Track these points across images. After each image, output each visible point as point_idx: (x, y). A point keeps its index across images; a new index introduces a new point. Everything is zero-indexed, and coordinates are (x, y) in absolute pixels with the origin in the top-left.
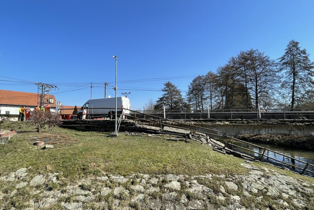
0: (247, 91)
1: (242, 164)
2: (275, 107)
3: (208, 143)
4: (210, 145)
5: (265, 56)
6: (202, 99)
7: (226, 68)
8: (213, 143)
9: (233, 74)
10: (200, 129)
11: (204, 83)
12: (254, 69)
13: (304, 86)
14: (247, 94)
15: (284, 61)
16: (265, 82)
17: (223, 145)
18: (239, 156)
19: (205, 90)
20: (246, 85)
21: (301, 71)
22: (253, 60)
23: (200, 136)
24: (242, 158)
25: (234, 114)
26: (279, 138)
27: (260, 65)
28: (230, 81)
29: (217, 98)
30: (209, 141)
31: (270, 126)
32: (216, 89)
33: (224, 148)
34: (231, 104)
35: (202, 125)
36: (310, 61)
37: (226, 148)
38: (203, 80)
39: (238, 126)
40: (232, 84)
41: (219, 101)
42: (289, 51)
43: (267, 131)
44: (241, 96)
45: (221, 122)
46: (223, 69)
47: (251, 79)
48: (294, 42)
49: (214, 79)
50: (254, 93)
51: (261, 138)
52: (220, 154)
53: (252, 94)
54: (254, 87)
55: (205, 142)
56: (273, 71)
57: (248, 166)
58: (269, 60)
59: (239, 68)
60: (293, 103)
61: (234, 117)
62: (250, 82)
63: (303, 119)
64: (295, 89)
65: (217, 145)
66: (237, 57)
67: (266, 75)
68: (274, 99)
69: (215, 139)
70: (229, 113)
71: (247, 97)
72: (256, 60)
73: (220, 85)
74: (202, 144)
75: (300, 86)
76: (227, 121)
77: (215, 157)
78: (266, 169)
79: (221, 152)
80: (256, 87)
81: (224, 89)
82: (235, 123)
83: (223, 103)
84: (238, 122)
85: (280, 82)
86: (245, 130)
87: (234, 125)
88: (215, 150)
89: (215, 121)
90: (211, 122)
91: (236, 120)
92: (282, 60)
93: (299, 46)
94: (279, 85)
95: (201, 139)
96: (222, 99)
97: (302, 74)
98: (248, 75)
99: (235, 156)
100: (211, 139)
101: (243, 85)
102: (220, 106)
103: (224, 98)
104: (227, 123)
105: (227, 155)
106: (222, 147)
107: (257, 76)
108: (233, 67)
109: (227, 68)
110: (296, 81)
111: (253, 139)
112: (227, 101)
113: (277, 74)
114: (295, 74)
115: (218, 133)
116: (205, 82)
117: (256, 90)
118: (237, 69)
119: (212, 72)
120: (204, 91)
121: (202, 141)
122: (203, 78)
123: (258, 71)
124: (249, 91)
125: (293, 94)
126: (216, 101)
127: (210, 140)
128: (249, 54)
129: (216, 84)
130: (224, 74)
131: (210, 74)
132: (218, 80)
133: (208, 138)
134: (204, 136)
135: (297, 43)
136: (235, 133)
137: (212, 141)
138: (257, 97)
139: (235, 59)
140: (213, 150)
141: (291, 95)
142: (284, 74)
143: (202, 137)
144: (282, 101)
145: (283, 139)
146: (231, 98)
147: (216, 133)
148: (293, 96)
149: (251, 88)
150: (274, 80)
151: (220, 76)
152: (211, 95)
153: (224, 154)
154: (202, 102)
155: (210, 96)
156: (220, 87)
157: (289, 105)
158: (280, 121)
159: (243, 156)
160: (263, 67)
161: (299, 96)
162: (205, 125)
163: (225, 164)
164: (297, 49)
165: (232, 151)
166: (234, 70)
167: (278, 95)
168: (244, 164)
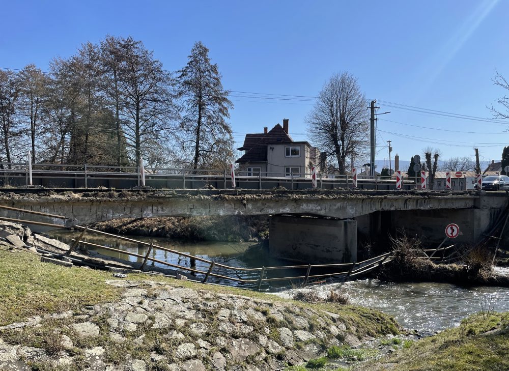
0: (118, 127)
1: (108, 282)
2: (169, 166)
3: (27, 245)
4: (33, 249)
5: (154, 59)
6: (6, 132)
7: (73, 65)
8: (40, 245)
9: (89, 85)
10: (6, 212)
11: (14, 91)
12: (134, 81)
13: (212, 131)
14: (119, 135)
15: (185, 78)
16: (154, 113)
17: (66, 247)
18: (101, 267)
19: (17, 111)
20: (117, 114)
21: (209, 102)
22: (133, 61)
23: (7, 229)
24: (107, 269)
25: (92, 176)
26: (173, 223)
27: (145, 76)
28: (83, 100)
29: (49, 135)
30: (30, 240)
31: (161, 200)
32: (47, 112)
33: (69, 252)
34: (84, 152)
35: (13, 203)
36: (222, 87)
37: (73, 253)
38: (12, 84)
39: (100, 202)
40: (86, 106)
41: (54, 143)
42: (194, 62)
43: (155, 211)
44: (106, 138)
45: (63, 194)
46: (65, 65)
47: (127, 103)
48: (201, 47)
49: (42, 86)
50: (133, 133)
51: (143, 226)
52: (60, 268)
53: (129, 133)
54: (132, 120)
55: (20, 243)
56: (167, 94)
57: (120, 283)
58: (162, 69)
59: (104, 72)
60: (196, 159)
61: (92, 183)
62: (125, 109)
63: (210, 188)
64: (201, 134)
65: (51, 249)
66: (100, 46)
67: (155, 100)
68: (168, 149)
69: (46, 236)
70: (82, 173)
71: (119, 140)
72: (137, 64)
73: (59, 105)
74: (11, 249)
75: (207, 130)
76: (75, 192)
77: (48, 277)
78: (152, 283)
79: (62, 264)
80: (137, 122)
81: (67, 115)
82: (95, 195)
83: (63, 148)
84: (100, 193)
85: (179, 117)
86: (115, 210)
87: (92, 201)
88: (48, 261)
89: (48, 191)
90: (36, 195)
91: (98, 190)
92: (183, 75)
93: (209, 55)
94: (177, 123)
95: (9, 237)
96: (63, 138)
97: (211, 108)
98: (121, 93)
99: (93, 268)
100: (37, 236)
101: (111, 112)
102: (56, 155)
103: (68, 137)
104: (77, 196)
105: (74, 267)
106: (62, 252)
107: (139, 96)
108: (89, 67)
110: (203, 120)
111: (129, 229)
112: (74, 145)
113: (174, 100)
114: (201, 107)
115: (55, 220)
116: (18, 91)
117: (138, 127)
118: (98, 73)
119: (37, 68)
120: (12, 111)
121: (11, 243)
122: (11, 78)
123: (141, 88)
124: (124, 127)
125: (197, 143)
126: (46, 144)
127: (35, 238)
128: (124, 46)
129: (45, 101)
130: (68, 79)
131: (31, 72)
132: (52, 91)
133: (29, 232)
134: (18, 229)
135: (206, 50)
136: (94, 217)
137: (38, 240)
138: (138, 143)
139: (95, 50)
140: (43, 260)
141: (194, 144)
142: (186, 104)
143: (12, 231)
144: (181, 155)
145: (180, 225)
146: (83, 138)
147: (49, 219)
148: (197, 147)
149: (126, 123)
150: (169, 112)
151: (59, 83)
152: (33, 126)
153: (70, 266)
154: (6, 142)
155: (29, 126)
156: (57, 108)
157: (191, 164)
158: (176, 191)
159: (109, 265)
160: (151, 81)
161: (206, 147)
162: (19, 201)
163: (73, 287)
164: (206, 61)
165: (86, 257)
166: (92, 75)
167: (174, 142)
168: (111, 281)
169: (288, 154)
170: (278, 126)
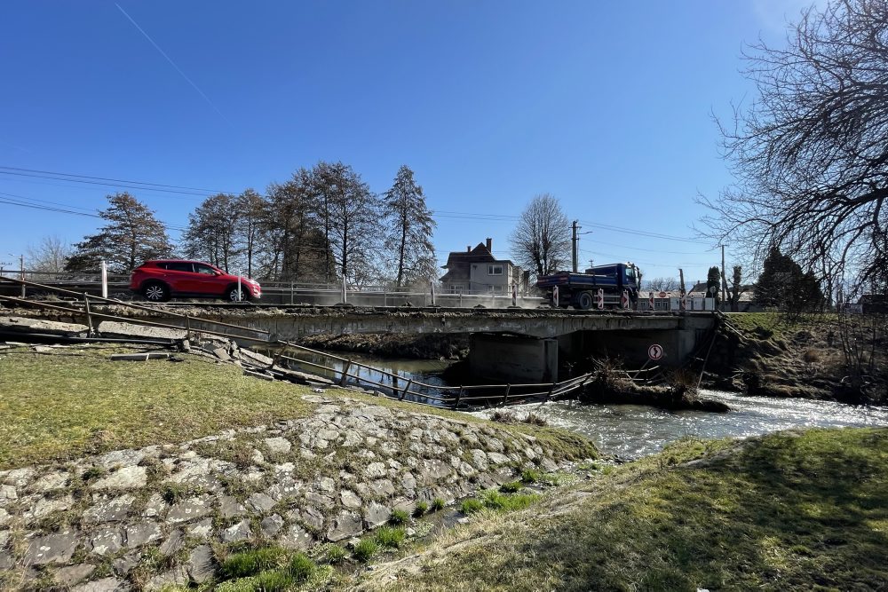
0: (327, 246)
1: (303, 398)
2: (374, 283)
3: (233, 358)
4: (238, 362)
5: (361, 182)
6: (226, 251)
7: (288, 189)
8: (245, 359)
9: (302, 207)
10: (215, 326)
11: (234, 213)
12: (342, 203)
13: (416, 250)
14: (327, 253)
15: (390, 200)
16: (361, 234)
17: (269, 361)
18: (301, 381)
19: (236, 231)
20: (327, 234)
21: (414, 222)
22: (342, 184)
23: (215, 343)
24: (308, 384)
25: (298, 292)
26: (376, 339)
27: (352, 197)
28: (296, 221)
29: (263, 254)
30: (236, 354)
31: (360, 317)
32: (263, 232)
33: (270, 368)
34: (295, 270)
35: (221, 318)
36: (425, 208)
37: (275, 367)
38: (233, 207)
39: (302, 317)
40: (298, 227)
41: (268, 262)
42: (399, 184)
43: (355, 328)
44: (315, 256)
45: (268, 310)
46: (280, 189)
47: (336, 224)
48: (406, 170)
49: (259, 209)
50: (340, 252)
51: (347, 342)
52: (260, 382)
53: (337, 252)
54: (340, 240)
55: (226, 356)
56: (374, 215)
57: (315, 399)
58: (369, 192)
59: (315, 195)
60: (400, 277)
61: (297, 300)
62: (334, 229)
63: (409, 305)
64: (405, 252)
65: (255, 362)
66: (312, 171)
67: (363, 221)
68: (372, 267)
69: (251, 350)
70: (288, 289)
71: (328, 258)
72: (346, 187)
73: (273, 226)
74: (217, 362)
75: (411, 248)
76: (280, 308)
77: (246, 390)
78: (346, 399)
79: (263, 378)
80: (345, 242)
81: (281, 235)
82: (298, 311)
83: (277, 266)
84: (303, 309)
85: (384, 236)
86: (317, 326)
87: (295, 317)
88: (249, 374)
89: (255, 306)
90: (243, 311)
91: (301, 307)
92: (389, 197)
93: (413, 176)
94: (382, 242)
95: (216, 351)
96: (276, 257)
97: (415, 228)
98: (330, 215)
99: (293, 382)
100: (242, 350)
101: (321, 232)
102: (270, 273)
103: (281, 256)
104: (280, 312)
105: (275, 381)
106: (265, 366)
107: (347, 219)
108: (302, 190)
109: (290, 190)
110: (407, 239)
111: (334, 345)
112: (286, 264)
113: (380, 221)
114: (405, 226)
115: (260, 335)
116: (237, 213)
117: (345, 246)
118: (310, 196)
119: (255, 192)
120: (232, 232)
121: (217, 356)
122: (232, 201)
123: (350, 210)
124: (333, 246)
125: (401, 261)
126: (261, 262)
127: (240, 352)
128: (334, 171)
129: (262, 222)
130: (283, 202)
131: (250, 197)
132: (268, 213)
133: (235, 346)
134: (225, 343)
135: (411, 173)
136: (297, 332)
137: (243, 354)
138: (345, 261)
139: (308, 175)
140: (245, 374)
141: (398, 262)
142: (391, 224)
143: (219, 345)
144: (385, 272)
145: (382, 342)
146: (295, 257)
147: (254, 334)
148: (401, 265)
149: (335, 242)
150: (375, 231)
151: (274, 205)
152: (251, 245)
153: (271, 380)
154: (226, 260)
155: (247, 246)
156: (272, 229)
157: (395, 281)
158: (376, 308)
159: (309, 379)
160: (359, 202)
161: (409, 265)
162: (227, 316)
163: (269, 402)
164: (411, 183)
165: (288, 372)
166: (303, 198)
167: (379, 260)
168: (308, 397)
169: (491, 272)
170: (481, 245)
